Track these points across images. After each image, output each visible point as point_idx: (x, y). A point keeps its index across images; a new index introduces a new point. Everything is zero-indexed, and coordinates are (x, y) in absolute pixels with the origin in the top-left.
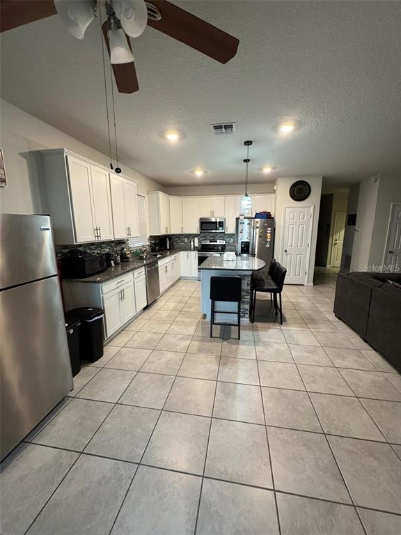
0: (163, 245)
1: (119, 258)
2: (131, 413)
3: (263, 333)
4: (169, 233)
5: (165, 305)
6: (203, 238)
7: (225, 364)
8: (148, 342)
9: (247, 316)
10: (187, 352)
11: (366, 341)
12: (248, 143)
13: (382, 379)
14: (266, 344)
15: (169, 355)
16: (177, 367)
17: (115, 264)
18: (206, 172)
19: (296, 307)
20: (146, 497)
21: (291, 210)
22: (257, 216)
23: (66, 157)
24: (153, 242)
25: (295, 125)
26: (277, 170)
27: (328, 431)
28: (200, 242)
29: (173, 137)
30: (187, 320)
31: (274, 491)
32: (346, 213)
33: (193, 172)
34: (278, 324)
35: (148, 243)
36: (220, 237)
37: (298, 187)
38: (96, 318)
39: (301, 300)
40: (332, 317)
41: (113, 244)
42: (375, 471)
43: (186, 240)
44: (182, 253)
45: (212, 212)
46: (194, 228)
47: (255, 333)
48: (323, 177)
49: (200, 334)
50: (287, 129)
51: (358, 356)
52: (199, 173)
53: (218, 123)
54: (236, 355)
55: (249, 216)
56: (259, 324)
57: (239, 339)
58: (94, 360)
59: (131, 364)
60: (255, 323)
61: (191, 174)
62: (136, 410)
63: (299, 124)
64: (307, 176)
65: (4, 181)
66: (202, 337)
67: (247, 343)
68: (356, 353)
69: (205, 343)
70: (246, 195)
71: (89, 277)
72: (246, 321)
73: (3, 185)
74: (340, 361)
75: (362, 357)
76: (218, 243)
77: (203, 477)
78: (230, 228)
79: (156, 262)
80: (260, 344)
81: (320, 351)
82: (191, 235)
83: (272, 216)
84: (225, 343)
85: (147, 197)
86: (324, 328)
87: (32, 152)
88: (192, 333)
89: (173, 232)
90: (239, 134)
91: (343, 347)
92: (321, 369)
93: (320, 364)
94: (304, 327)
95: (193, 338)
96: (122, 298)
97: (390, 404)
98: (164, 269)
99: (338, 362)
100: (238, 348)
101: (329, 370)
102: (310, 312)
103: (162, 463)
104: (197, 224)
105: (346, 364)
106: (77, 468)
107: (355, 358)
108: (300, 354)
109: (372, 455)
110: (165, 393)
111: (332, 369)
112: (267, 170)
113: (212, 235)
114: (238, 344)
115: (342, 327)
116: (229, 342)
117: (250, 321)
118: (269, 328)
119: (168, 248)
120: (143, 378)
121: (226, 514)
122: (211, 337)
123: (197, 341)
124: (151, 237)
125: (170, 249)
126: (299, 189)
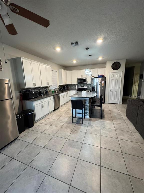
0: (64, 88)
1: (45, 93)
2: (34, 147)
3: (93, 122)
4: (66, 84)
5: (61, 110)
6: (79, 86)
7: (73, 133)
8: (50, 123)
9: (88, 115)
10: (62, 127)
11: (136, 129)
12: (87, 49)
13: (138, 146)
14: (92, 127)
15: (55, 128)
16: (55, 132)
17: (43, 95)
18: (77, 61)
19: (111, 112)
20: (25, 178)
21: (112, 74)
22: (99, 77)
23: (22, 59)
24: (60, 87)
25: (103, 39)
26: (104, 58)
27: (103, 165)
28: (78, 87)
29: (58, 49)
30: (66, 115)
31: (70, 185)
32: (139, 74)
33: (72, 61)
34: (100, 119)
35: (58, 88)
36: (85, 85)
37: (115, 64)
38: (30, 113)
39: (114, 110)
40: (125, 117)
41: (43, 88)
42: (116, 187)
43: (73, 86)
44: (71, 91)
45: (82, 76)
46: (75, 82)
47: (90, 122)
48: (126, 60)
49: (69, 121)
50: (100, 41)
51: (130, 135)
52: (75, 62)
53: (72, 42)
54: (79, 130)
55: (96, 77)
56: (92, 119)
57: (82, 124)
58: (30, 128)
59: (41, 130)
60: (91, 118)
61: (72, 62)
62: (36, 146)
63: (105, 39)
64: (119, 59)
65: (1, 68)
66: (69, 122)
67: (85, 126)
68: (130, 134)
69: (69, 124)
70: (87, 69)
71: (31, 99)
72: (87, 117)
73: (1, 70)
74: (121, 136)
75: (131, 136)
76: (85, 87)
77: (47, 174)
78: (89, 82)
79: (59, 94)
80: (90, 126)
81: (114, 131)
82: (75, 84)
83: (105, 77)
84: (76, 125)
85: (58, 72)
86: (119, 122)
87: (12, 59)
88: (66, 120)
89: (68, 84)
90: (82, 46)
91: (125, 130)
92: (111, 139)
93: (112, 137)
94: (111, 121)
95: (66, 122)
96: (43, 107)
97: (137, 158)
98: (63, 97)
99: (120, 137)
100: (81, 127)
101: (115, 140)
102: (116, 115)
103: (35, 166)
104: (77, 81)
105: (123, 138)
106: (9, 163)
107: (128, 136)
108: (104, 132)
109: (118, 179)
110: (47, 141)
111: (116, 139)
112: (100, 59)
113: (82, 84)
114: (81, 126)
115: (128, 122)
116: (78, 125)
117: (89, 117)
118: (96, 120)
119: (66, 89)
120: (43, 135)
121: (48, 190)
122: (72, 122)
123: (67, 123)
124: (59, 85)
125: (67, 90)
126: (115, 65)
